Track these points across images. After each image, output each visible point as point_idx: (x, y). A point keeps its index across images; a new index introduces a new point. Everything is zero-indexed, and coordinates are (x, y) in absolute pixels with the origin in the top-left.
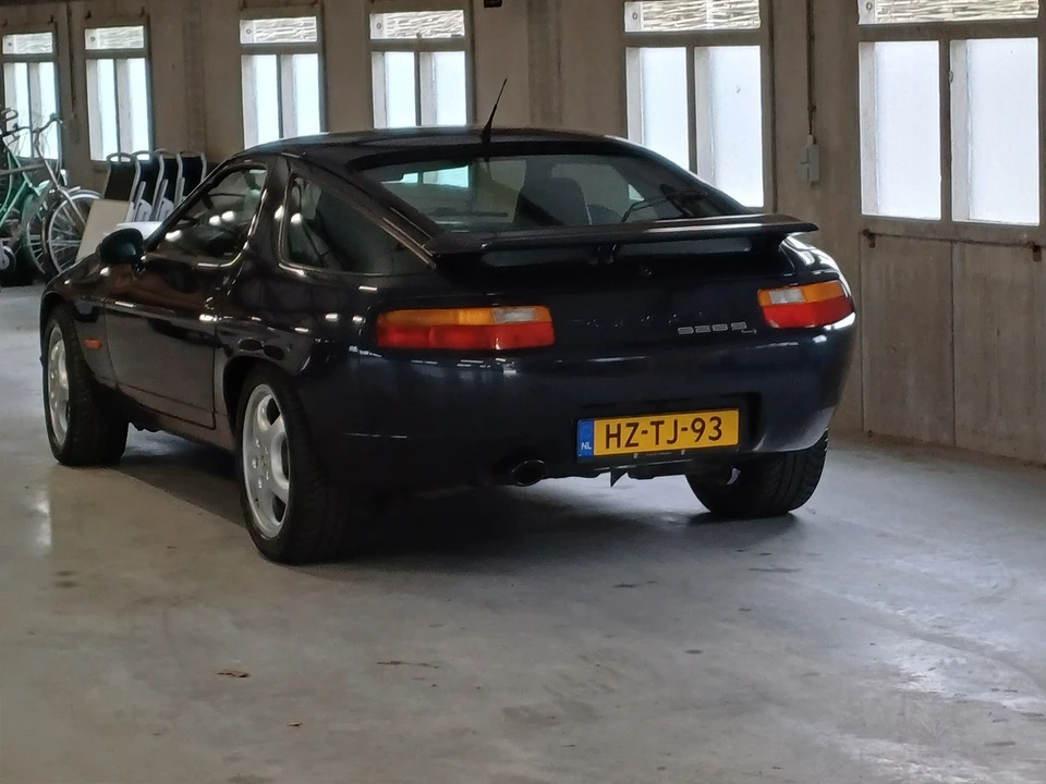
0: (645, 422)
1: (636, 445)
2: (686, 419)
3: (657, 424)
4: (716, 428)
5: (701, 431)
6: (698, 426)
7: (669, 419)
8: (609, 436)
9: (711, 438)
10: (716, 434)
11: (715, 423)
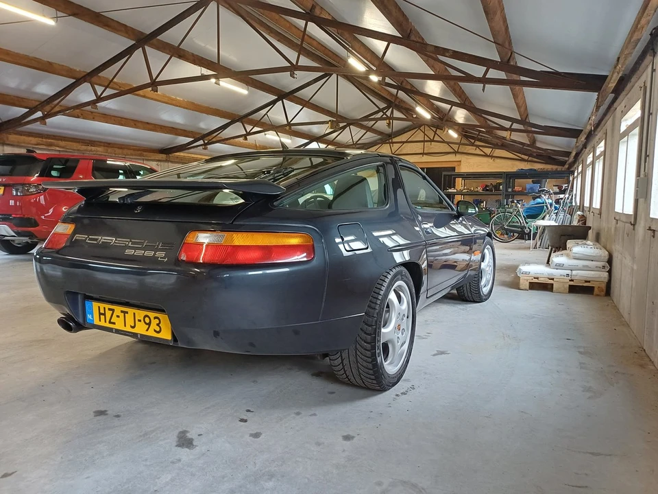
0: (118, 309)
1: (114, 323)
2: (141, 314)
3: (125, 313)
4: (158, 325)
5: (149, 324)
6: (147, 320)
7: (131, 311)
8: (100, 314)
9: (155, 331)
10: (158, 329)
11: (157, 321)
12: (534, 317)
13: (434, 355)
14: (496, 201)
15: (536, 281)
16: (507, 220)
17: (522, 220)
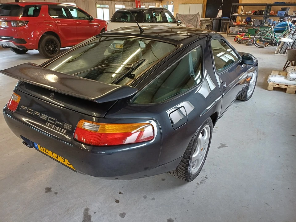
1: (48, 153)
5: (65, 160)
9: (68, 163)
12: (274, 115)
13: (219, 148)
14: (260, 21)
15: (277, 86)
16: (264, 35)
17: (272, 35)
